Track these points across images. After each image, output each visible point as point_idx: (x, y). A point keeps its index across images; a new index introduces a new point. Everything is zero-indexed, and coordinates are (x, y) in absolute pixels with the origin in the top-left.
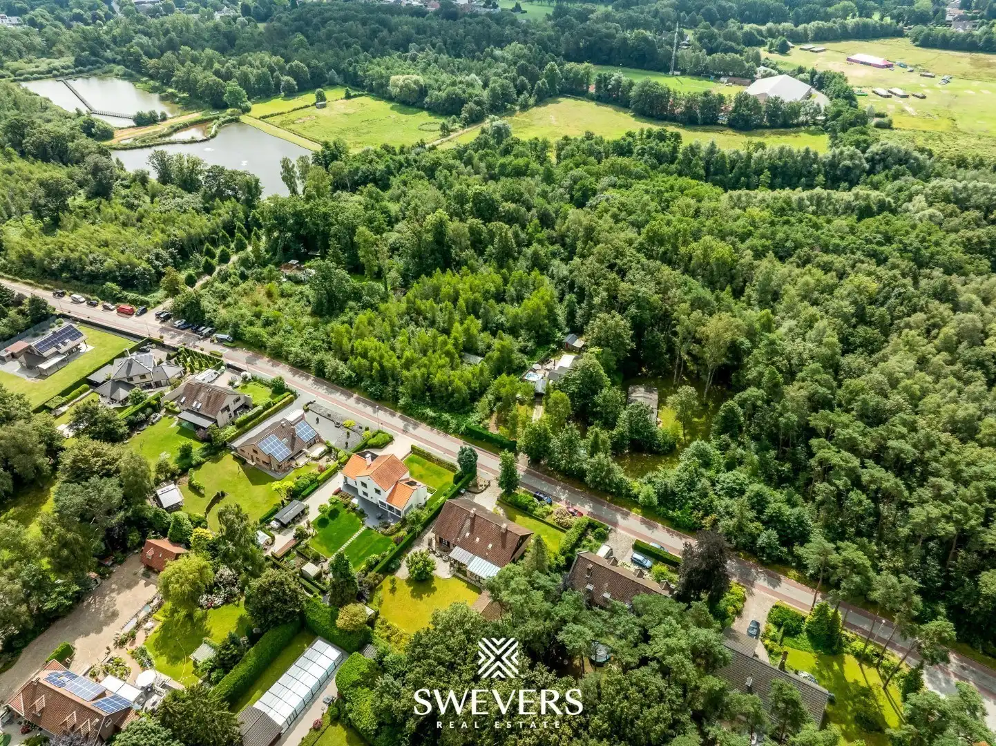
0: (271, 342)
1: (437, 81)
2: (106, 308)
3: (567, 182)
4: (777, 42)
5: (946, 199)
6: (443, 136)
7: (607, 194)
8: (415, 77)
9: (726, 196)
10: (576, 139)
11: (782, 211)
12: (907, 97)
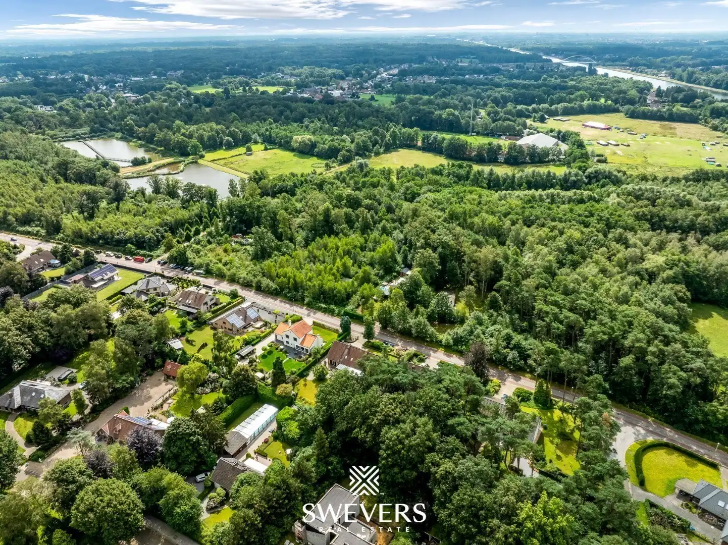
0: (228, 273)
1: (322, 139)
2: (127, 259)
3: (402, 190)
4: (538, 115)
5: (629, 194)
6: (327, 170)
7: (426, 195)
8: (309, 137)
9: (497, 194)
10: (408, 168)
11: (530, 201)
12: (618, 145)
